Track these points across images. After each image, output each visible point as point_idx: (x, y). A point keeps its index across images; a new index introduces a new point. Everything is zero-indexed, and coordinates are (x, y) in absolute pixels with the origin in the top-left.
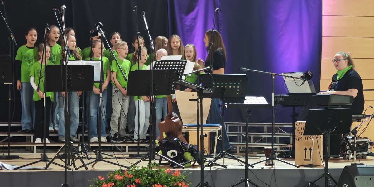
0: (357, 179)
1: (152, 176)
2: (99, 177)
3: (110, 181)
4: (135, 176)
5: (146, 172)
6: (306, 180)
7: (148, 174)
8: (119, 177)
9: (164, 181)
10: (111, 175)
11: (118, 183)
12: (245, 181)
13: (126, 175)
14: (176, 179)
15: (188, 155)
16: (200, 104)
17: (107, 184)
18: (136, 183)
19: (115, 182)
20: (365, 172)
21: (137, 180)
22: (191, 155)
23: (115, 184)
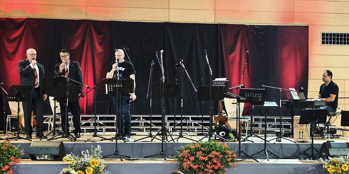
0: (330, 150)
1: (211, 146)
2: (182, 147)
3: (187, 149)
4: (202, 146)
5: (208, 144)
6: (300, 150)
7: (209, 145)
8: (192, 147)
9: (218, 149)
10: (188, 146)
11: (192, 150)
12: (265, 150)
13: (197, 146)
14: (225, 149)
15: (231, 135)
16: (238, 105)
17: (186, 150)
18: (202, 151)
19: (191, 149)
20: (335, 146)
21: (203, 149)
22: (233, 135)
23: (190, 151)
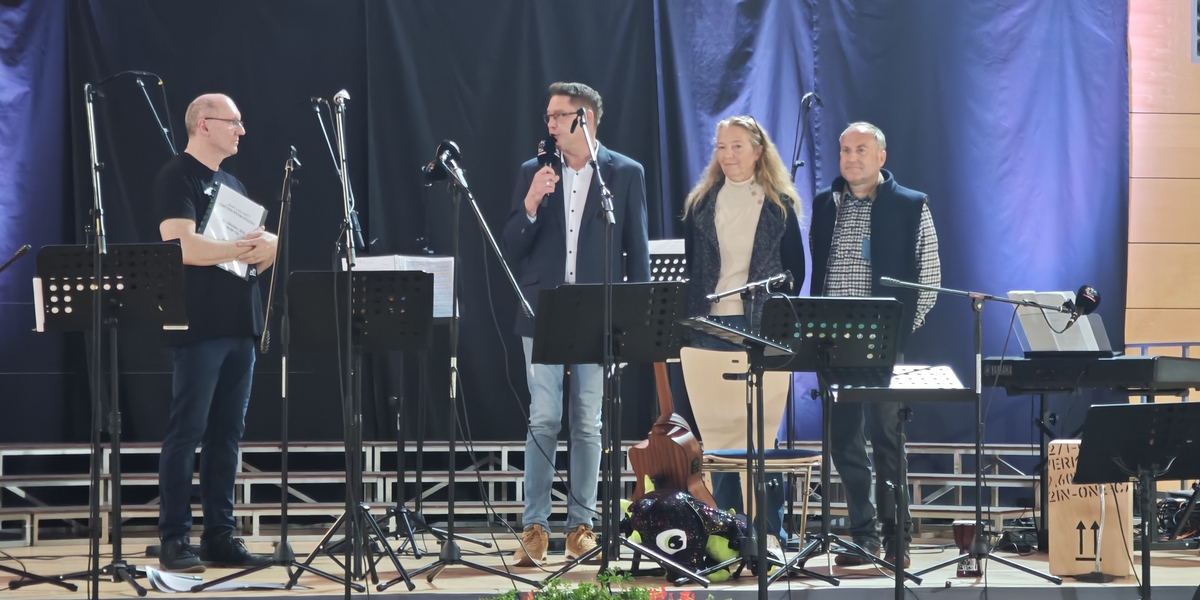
5: (592, 598)
15: (719, 546)
16: (755, 388)
22: (731, 546)
